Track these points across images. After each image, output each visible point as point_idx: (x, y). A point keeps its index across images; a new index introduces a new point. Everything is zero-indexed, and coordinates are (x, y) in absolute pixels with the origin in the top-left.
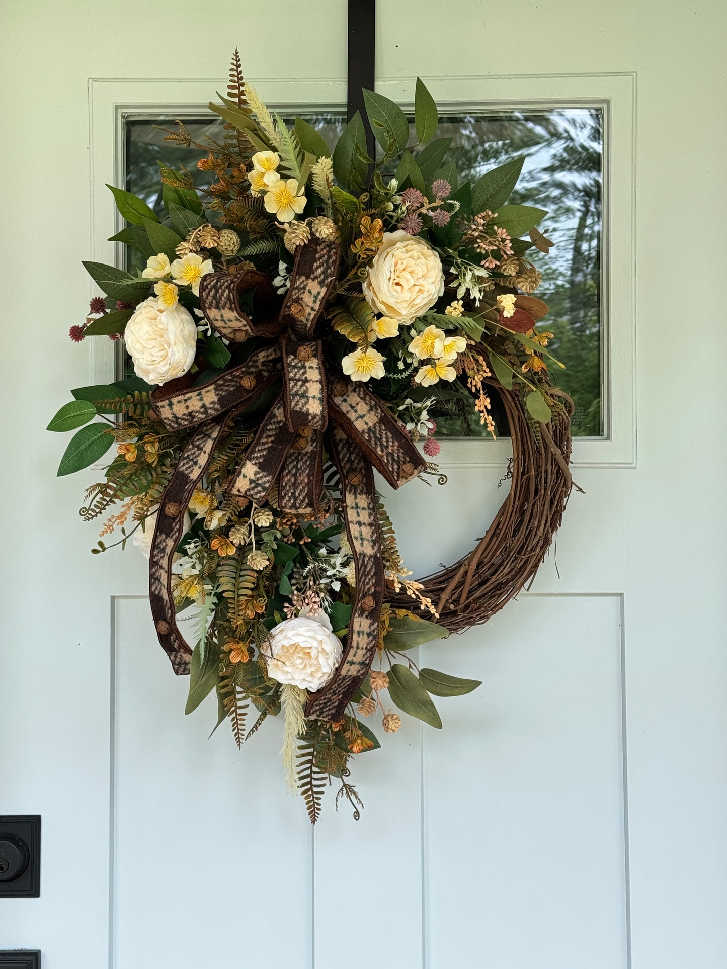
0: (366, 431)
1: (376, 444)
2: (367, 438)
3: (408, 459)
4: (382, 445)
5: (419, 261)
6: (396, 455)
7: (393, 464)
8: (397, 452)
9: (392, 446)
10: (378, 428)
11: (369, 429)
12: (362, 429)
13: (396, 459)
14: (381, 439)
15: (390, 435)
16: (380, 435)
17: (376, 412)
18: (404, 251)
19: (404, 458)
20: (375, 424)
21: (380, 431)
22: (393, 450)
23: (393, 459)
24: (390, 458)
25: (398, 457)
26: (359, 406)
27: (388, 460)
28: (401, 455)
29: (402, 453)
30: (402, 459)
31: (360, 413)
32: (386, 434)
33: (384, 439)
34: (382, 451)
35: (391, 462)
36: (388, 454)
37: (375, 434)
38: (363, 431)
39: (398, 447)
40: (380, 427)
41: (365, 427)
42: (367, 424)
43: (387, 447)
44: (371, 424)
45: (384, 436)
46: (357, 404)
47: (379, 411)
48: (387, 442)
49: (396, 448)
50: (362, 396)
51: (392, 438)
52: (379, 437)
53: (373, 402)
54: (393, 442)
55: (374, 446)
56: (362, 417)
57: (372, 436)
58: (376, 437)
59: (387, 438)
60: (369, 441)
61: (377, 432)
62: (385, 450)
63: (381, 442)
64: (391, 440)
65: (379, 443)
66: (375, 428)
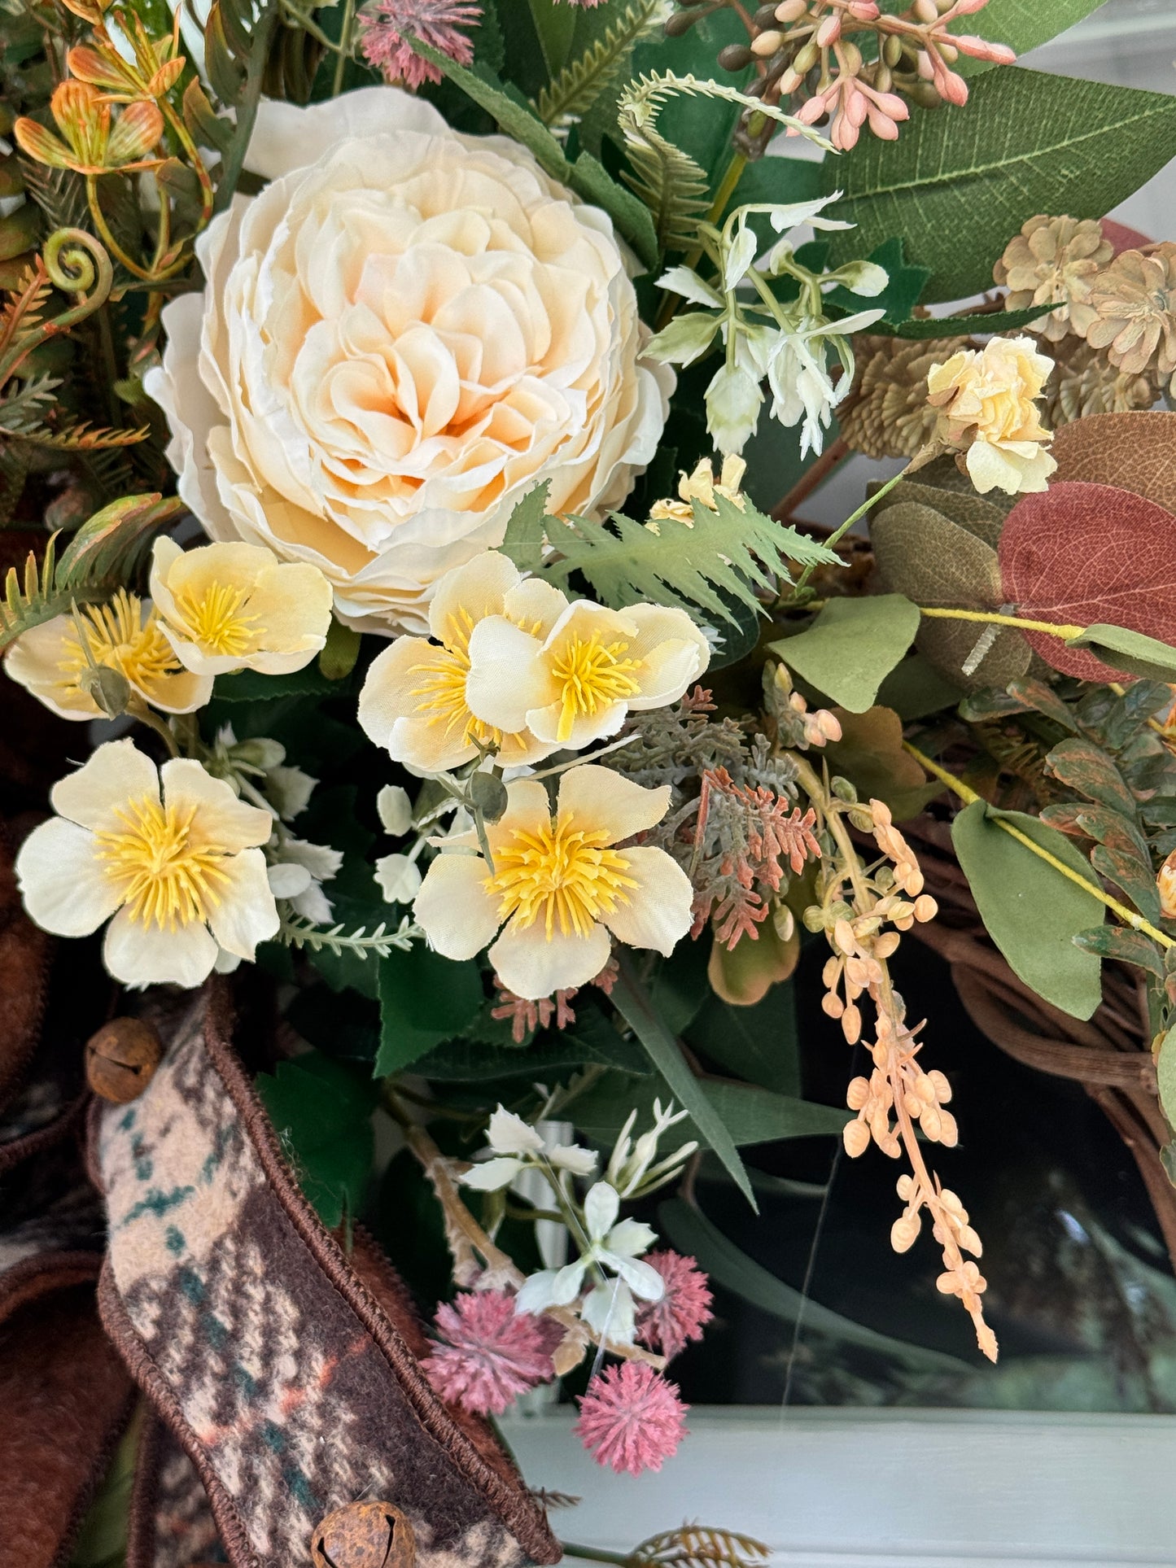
0: (155, 1285)
1: (193, 1369)
2: (148, 1332)
3: (380, 1474)
4: (231, 1376)
5: (499, 259)
6: (306, 1445)
7: (278, 1509)
8: (316, 1422)
9: (295, 1383)
10: (228, 1269)
11: (182, 1277)
12: (136, 1273)
13: (307, 1469)
14: (235, 1336)
15: (287, 1310)
16: (236, 1312)
17: (234, 1167)
18: (398, 202)
19: (359, 1467)
20: (218, 1244)
21: (238, 1289)
22: (292, 1411)
23: (288, 1475)
24: (266, 1468)
25: (320, 1457)
26: (171, 1138)
27: (250, 1480)
28: (340, 1443)
29: (350, 1428)
30: (342, 1471)
31: (162, 1181)
32: (267, 1306)
33: (253, 1340)
34: (223, 1415)
35: (267, 1489)
36: (252, 1444)
37: (203, 1304)
38: (137, 1292)
39: (327, 1390)
40: (239, 1259)
41: (163, 1262)
42: (176, 1241)
43: (260, 1390)
44: (197, 1247)
45: (255, 1318)
46: (165, 1131)
47: (246, 1160)
48: (268, 1355)
49: (313, 1394)
50: (191, 1080)
51: (300, 1330)
52: (227, 1323)
53: (228, 1107)
54: (299, 1355)
55: (176, 1379)
56: (159, 1204)
57: (187, 1313)
58: (205, 1327)
59: (270, 1333)
60: (154, 1350)
61: (223, 1291)
62: (244, 1412)
63: (228, 1359)
64: (289, 1341)
65: (214, 1363)
66: (214, 1265)
